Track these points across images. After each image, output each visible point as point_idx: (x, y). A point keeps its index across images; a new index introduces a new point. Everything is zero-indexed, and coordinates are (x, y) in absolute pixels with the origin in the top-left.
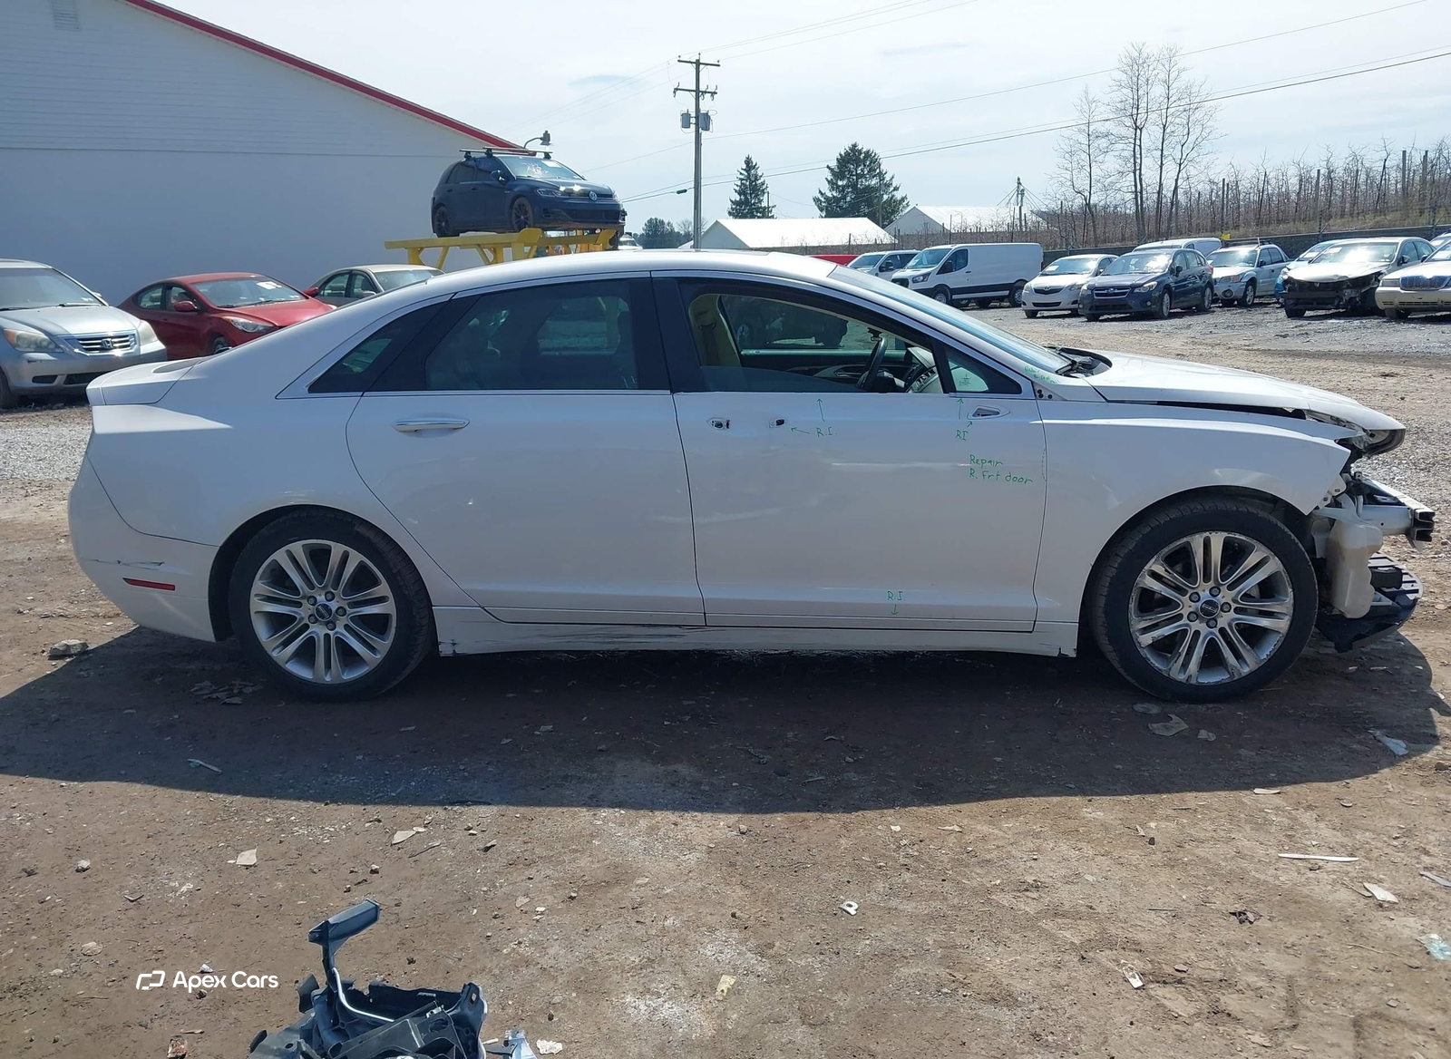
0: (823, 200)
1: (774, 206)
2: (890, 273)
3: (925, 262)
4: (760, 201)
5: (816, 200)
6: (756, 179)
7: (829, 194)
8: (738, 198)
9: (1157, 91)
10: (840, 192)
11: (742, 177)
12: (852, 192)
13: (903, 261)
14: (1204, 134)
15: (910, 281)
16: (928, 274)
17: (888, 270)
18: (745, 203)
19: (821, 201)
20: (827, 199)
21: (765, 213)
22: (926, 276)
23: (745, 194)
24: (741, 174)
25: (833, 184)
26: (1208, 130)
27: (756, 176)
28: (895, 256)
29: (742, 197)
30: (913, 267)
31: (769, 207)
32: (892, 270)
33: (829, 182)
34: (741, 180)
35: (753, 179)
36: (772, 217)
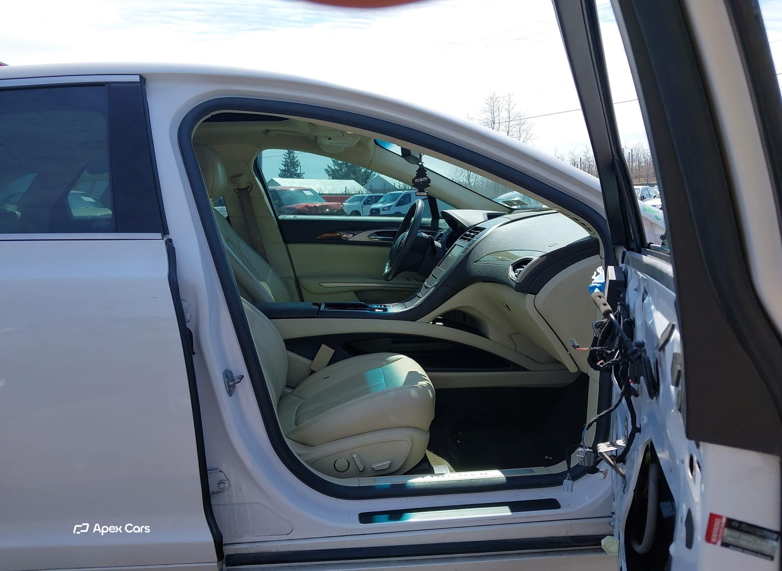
0: (330, 170)
1: (304, 173)
2: (369, 206)
3: (388, 199)
4: (296, 170)
5: (326, 170)
6: (294, 159)
7: (333, 168)
8: (284, 168)
9: (504, 114)
10: (339, 167)
11: (286, 157)
12: (345, 167)
13: (377, 199)
14: (528, 137)
15: (381, 210)
16: (390, 206)
17: (368, 204)
18: (289, 170)
19: (329, 171)
20: (332, 170)
21: (299, 176)
22: (389, 207)
23: (288, 167)
24: (285, 155)
25: (335, 163)
26: (530, 135)
27: (293, 157)
28: (372, 196)
29: (286, 168)
30: (381, 203)
31: (301, 173)
32: (370, 204)
33: (333, 161)
34: (286, 158)
35: (292, 158)
36: (303, 178)
